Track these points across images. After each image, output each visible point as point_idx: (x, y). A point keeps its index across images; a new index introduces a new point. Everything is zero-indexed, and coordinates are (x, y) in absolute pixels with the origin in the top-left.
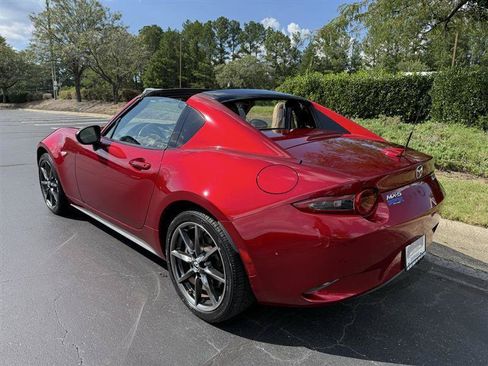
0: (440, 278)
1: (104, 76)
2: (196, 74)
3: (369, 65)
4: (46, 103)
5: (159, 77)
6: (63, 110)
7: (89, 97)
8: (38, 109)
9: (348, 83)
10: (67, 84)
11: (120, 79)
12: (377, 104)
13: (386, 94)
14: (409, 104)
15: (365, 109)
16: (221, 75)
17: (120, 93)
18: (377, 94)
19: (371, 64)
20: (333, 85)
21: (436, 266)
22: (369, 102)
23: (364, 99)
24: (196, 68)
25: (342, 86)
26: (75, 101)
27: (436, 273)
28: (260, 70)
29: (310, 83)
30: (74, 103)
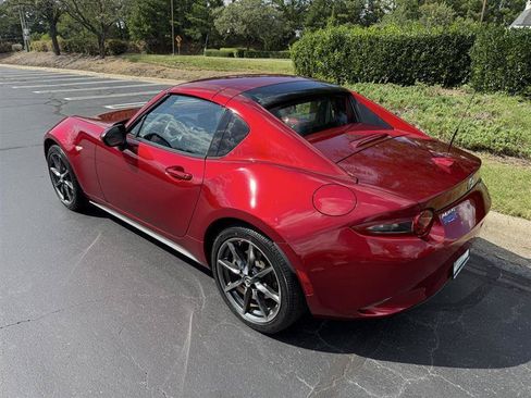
0: (512, 287)
1: (85, 23)
2: (191, 18)
3: (389, 9)
4: (17, 56)
5: (147, 23)
6: (39, 65)
7: (68, 49)
8: (7, 63)
9: (377, 39)
10: (37, 30)
11: (105, 28)
12: (410, 66)
13: (420, 54)
14: (445, 65)
15: (396, 70)
16: (220, 20)
17: (106, 45)
18: (410, 54)
19: (391, 7)
20: (361, 42)
21: (504, 272)
22: (400, 62)
23: (395, 59)
24: (190, 10)
25: (371, 43)
26: (52, 54)
27: (507, 281)
28: (265, 14)
29: (335, 38)
30: (50, 56)
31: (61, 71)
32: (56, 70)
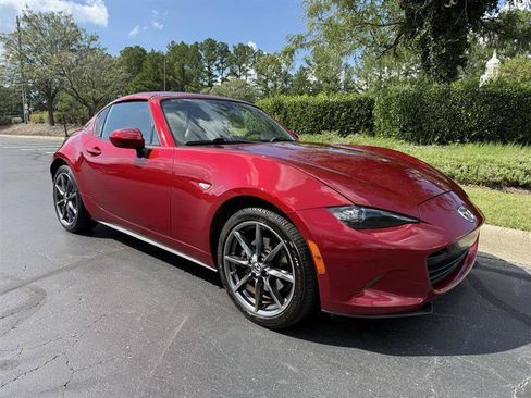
1: (79, 99)
3: (361, 89)
4: (16, 128)
6: (34, 134)
7: (63, 121)
13: (341, 114)
14: (361, 123)
18: (333, 115)
20: (295, 106)
23: (322, 119)
25: (303, 107)
26: (47, 125)
28: (248, 93)
29: (275, 104)
30: (46, 127)
31: (53, 138)
32: (49, 137)
